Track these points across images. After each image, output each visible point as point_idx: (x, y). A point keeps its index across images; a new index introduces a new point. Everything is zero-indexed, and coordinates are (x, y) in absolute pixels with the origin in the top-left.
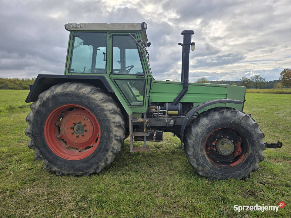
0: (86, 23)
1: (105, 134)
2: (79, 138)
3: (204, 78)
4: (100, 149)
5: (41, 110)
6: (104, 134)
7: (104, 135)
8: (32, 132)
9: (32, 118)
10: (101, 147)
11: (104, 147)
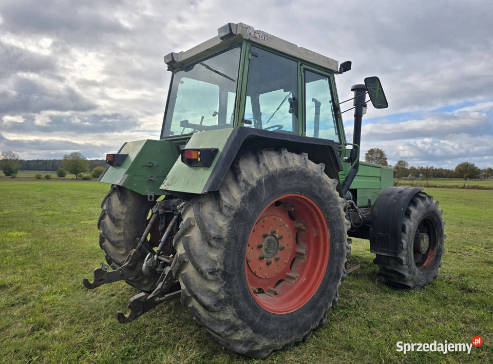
0: (269, 34)
1: (338, 247)
2: (270, 266)
3: (76, 153)
4: (330, 276)
5: (247, 208)
6: (336, 246)
7: (335, 249)
8: (225, 267)
9: (226, 231)
10: (331, 272)
11: (335, 271)
